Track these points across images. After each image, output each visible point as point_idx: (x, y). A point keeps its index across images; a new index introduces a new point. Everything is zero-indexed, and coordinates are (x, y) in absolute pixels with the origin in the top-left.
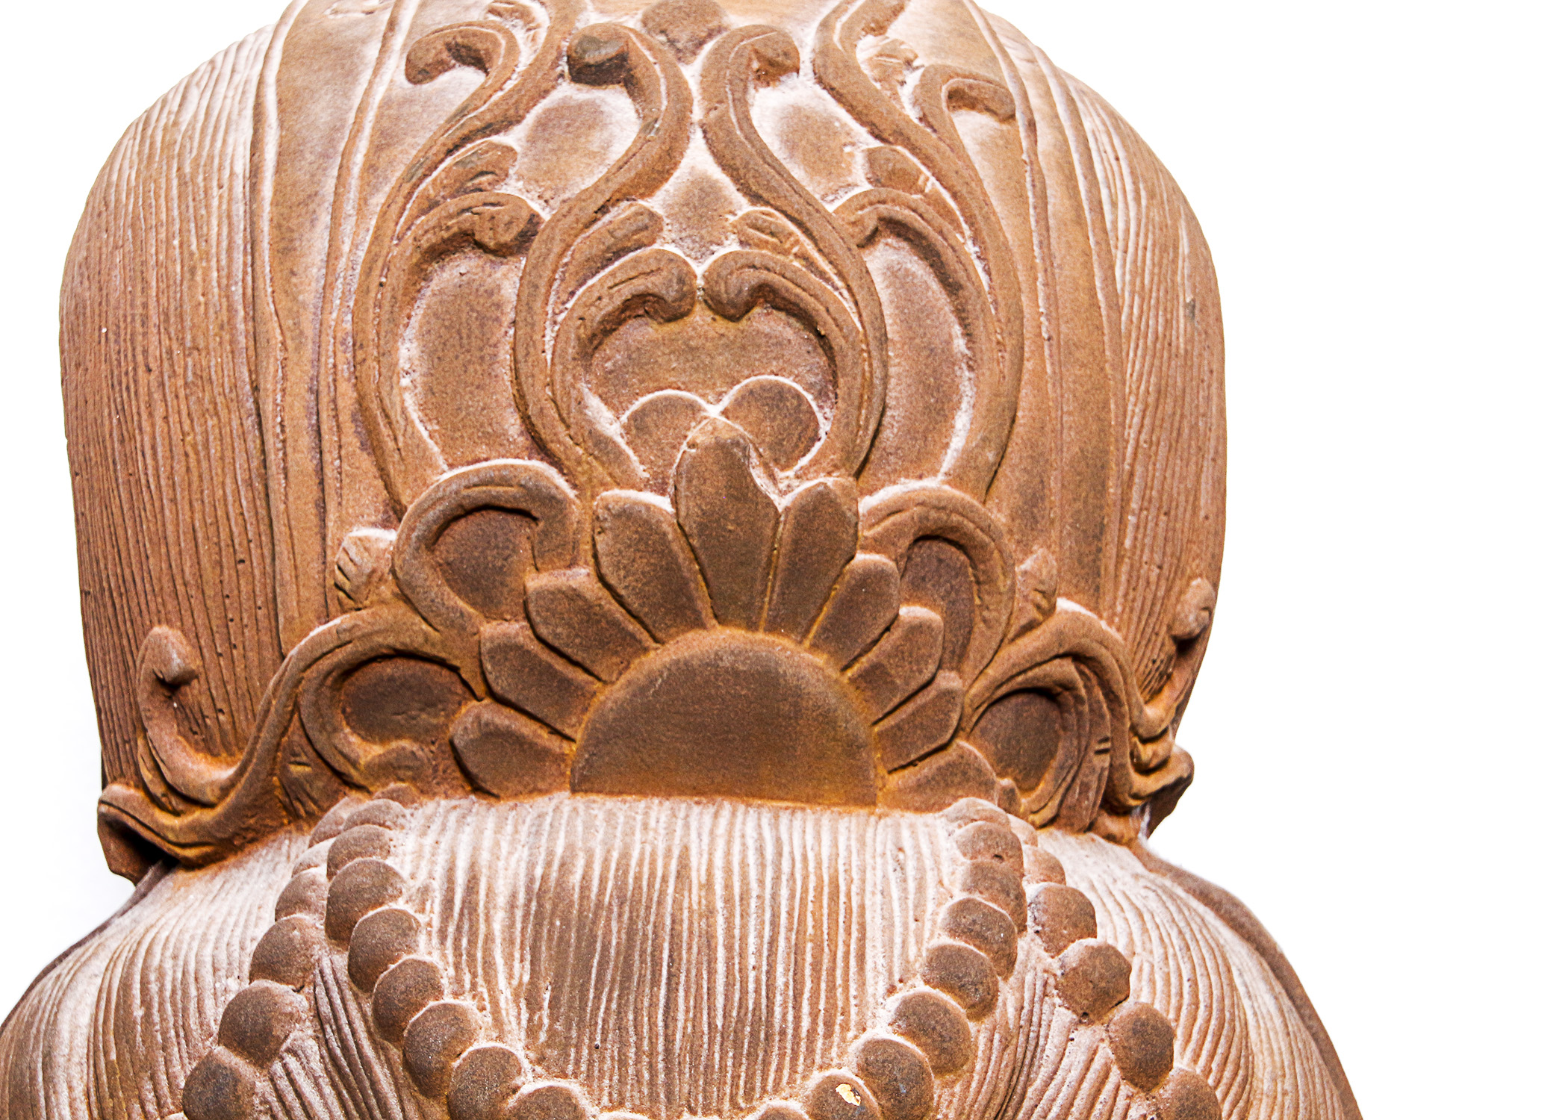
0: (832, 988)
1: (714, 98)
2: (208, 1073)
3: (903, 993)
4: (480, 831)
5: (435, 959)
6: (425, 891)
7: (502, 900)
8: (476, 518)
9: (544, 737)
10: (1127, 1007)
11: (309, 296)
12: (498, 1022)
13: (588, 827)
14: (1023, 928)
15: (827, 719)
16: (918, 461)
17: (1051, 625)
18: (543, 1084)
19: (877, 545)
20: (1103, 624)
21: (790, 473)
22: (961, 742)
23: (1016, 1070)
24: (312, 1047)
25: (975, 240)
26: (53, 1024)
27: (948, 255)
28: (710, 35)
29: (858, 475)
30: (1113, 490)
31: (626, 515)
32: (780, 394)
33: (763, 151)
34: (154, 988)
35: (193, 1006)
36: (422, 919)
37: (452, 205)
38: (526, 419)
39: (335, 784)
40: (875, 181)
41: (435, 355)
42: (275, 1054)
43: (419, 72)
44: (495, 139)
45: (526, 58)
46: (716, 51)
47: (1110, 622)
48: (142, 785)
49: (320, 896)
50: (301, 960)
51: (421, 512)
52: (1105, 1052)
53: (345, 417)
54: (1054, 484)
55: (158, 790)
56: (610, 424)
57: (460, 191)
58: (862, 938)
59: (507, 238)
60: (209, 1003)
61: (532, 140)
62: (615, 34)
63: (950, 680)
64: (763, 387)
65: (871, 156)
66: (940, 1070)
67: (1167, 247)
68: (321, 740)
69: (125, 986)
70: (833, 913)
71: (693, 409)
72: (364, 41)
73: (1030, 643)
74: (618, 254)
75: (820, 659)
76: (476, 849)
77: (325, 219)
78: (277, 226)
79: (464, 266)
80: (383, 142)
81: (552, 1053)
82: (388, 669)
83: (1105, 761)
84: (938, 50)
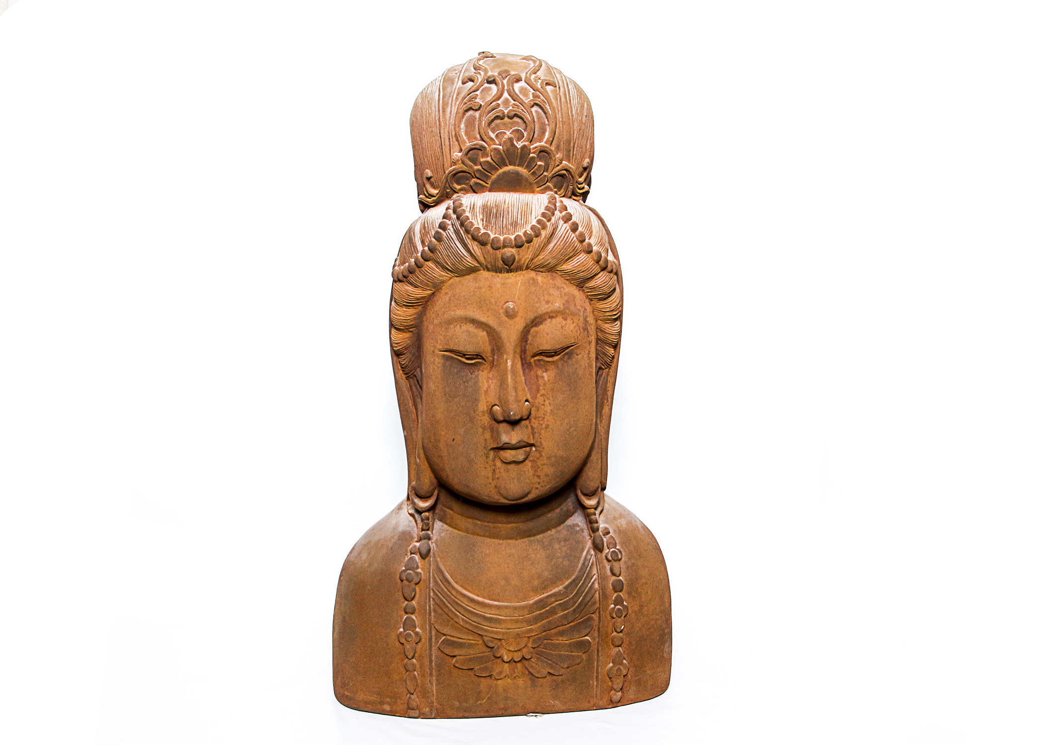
0: (526, 217)
1: (508, 85)
2: (437, 232)
3: (537, 218)
4: (475, 198)
5: (468, 215)
6: (467, 206)
7: (478, 207)
8: (474, 151)
9: (484, 184)
10: (571, 221)
11: (448, 118)
12: (478, 223)
13: (491, 196)
14: (556, 210)
15: (527, 180)
16: (540, 140)
17: (562, 165)
18: (485, 231)
19: (534, 153)
20: (571, 165)
21: (520, 142)
22: (548, 184)
23: (554, 229)
24: (452, 229)
25: (549, 106)
26: (414, 229)
27: (545, 108)
28: (508, 75)
29: (530, 142)
30: (572, 145)
31: (495, 149)
32: (518, 130)
33: (516, 94)
34: (428, 222)
35: (434, 224)
36: (467, 210)
37: (469, 103)
38: (480, 136)
39: (453, 192)
40: (533, 97)
41: (466, 126)
42: (446, 230)
43: (463, 83)
44: (475, 93)
45: (480, 80)
46: (509, 78)
47: (572, 165)
48: (425, 195)
49: (452, 207)
50: (449, 217)
51: (464, 150)
52: (568, 227)
53: (453, 136)
54: (562, 143)
55: (427, 195)
56: (493, 136)
57: (470, 101)
58: (531, 212)
59: (477, 108)
60: (436, 224)
61: (481, 93)
62: (493, 76)
63: (545, 173)
64: (516, 129)
65: (533, 93)
66: (542, 229)
67: (583, 106)
68: (451, 185)
69: (424, 222)
70: (527, 207)
71: (505, 133)
72: (455, 78)
73: (558, 168)
74: (493, 110)
75: (525, 170)
76: (474, 201)
77: (450, 106)
78: (443, 108)
79: (471, 112)
80: (458, 94)
81: (486, 227)
82: (461, 174)
83: (572, 187)
84: (545, 76)
